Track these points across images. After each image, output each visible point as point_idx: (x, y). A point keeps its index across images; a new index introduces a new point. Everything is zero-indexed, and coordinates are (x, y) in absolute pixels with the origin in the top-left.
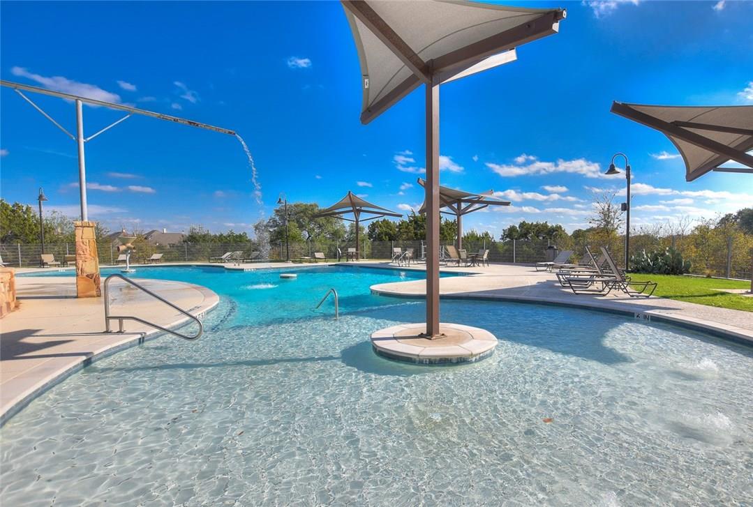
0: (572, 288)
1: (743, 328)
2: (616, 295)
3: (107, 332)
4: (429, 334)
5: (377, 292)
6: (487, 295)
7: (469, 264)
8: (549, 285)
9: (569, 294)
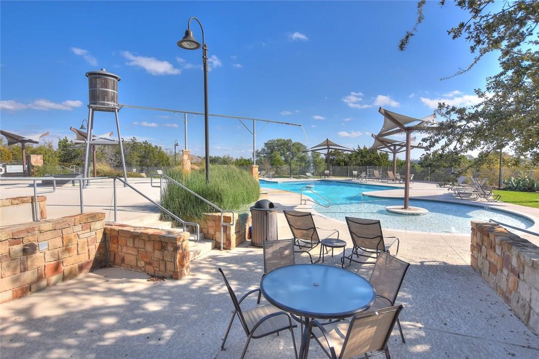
0: (460, 196)
1: (521, 212)
2: (481, 200)
3: (301, 204)
4: (405, 208)
5: (367, 195)
6: (420, 198)
7: (401, 182)
8: (450, 195)
9: (459, 199)
